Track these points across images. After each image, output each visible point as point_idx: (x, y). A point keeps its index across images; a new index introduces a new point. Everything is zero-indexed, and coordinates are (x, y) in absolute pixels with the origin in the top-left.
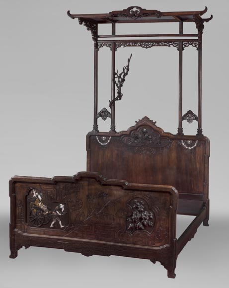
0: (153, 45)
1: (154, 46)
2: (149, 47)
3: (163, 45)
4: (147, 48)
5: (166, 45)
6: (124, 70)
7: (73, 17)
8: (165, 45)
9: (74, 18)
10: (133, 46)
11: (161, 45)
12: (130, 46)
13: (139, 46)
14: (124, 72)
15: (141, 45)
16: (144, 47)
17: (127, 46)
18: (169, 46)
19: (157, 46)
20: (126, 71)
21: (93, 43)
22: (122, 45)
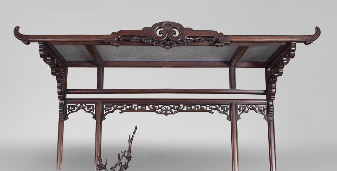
0: (179, 110)
1: (182, 110)
2: (172, 113)
3: (199, 110)
4: (166, 114)
5: (205, 110)
6: (120, 159)
7: (26, 39)
8: (202, 110)
9: (28, 44)
10: (139, 110)
11: (194, 110)
12: (134, 110)
13: (151, 110)
14: (120, 163)
15: (154, 110)
16: (160, 113)
17: (127, 110)
18: (211, 112)
19: (188, 110)
20: (124, 161)
21: (57, 102)
22: (116, 109)
